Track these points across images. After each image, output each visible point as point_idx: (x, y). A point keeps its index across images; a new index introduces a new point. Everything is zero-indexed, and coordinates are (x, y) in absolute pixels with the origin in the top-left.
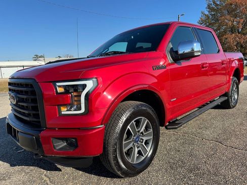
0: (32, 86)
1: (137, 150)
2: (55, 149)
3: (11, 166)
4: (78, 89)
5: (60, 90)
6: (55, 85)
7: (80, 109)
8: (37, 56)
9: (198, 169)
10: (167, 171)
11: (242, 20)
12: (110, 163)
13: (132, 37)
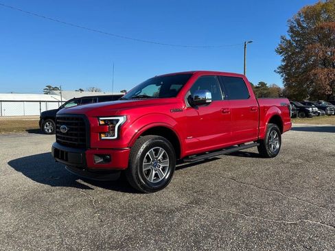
0: (82, 119)
1: (154, 172)
4: (114, 122)
7: (114, 136)
8: (49, 87)
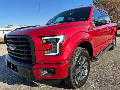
0: (26, 39)
2: (41, 75)
3: (9, 85)
5: (44, 41)
6: (41, 39)
7: (56, 52)
8: (8, 25)
9: (111, 82)
10: (96, 83)
11: (109, 9)
12: (70, 81)
13: (70, 14)
